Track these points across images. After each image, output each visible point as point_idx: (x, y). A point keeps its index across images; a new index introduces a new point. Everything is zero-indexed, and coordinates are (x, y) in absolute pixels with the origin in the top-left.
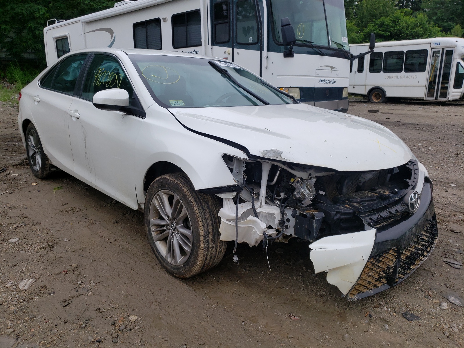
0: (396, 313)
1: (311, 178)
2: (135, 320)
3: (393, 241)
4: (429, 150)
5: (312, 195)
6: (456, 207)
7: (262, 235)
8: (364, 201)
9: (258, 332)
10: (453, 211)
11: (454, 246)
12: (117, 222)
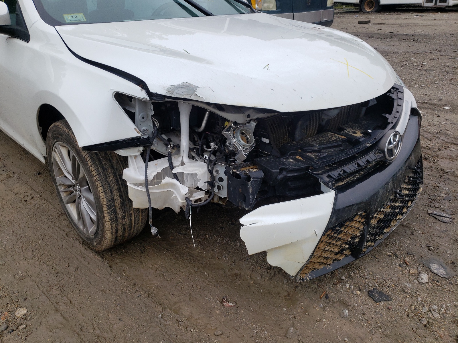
0: (360, 290)
1: (251, 120)
2: (22, 315)
3: (360, 205)
4: (422, 65)
5: (249, 146)
6: (449, 137)
7: (185, 201)
8: (323, 148)
9: (177, 327)
10: (445, 142)
11: (442, 190)
12: (39, 174)
